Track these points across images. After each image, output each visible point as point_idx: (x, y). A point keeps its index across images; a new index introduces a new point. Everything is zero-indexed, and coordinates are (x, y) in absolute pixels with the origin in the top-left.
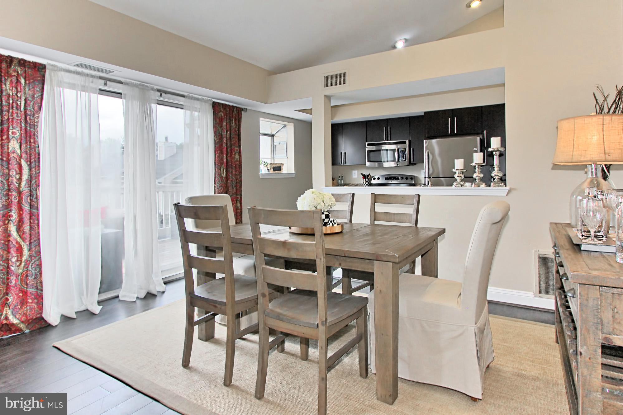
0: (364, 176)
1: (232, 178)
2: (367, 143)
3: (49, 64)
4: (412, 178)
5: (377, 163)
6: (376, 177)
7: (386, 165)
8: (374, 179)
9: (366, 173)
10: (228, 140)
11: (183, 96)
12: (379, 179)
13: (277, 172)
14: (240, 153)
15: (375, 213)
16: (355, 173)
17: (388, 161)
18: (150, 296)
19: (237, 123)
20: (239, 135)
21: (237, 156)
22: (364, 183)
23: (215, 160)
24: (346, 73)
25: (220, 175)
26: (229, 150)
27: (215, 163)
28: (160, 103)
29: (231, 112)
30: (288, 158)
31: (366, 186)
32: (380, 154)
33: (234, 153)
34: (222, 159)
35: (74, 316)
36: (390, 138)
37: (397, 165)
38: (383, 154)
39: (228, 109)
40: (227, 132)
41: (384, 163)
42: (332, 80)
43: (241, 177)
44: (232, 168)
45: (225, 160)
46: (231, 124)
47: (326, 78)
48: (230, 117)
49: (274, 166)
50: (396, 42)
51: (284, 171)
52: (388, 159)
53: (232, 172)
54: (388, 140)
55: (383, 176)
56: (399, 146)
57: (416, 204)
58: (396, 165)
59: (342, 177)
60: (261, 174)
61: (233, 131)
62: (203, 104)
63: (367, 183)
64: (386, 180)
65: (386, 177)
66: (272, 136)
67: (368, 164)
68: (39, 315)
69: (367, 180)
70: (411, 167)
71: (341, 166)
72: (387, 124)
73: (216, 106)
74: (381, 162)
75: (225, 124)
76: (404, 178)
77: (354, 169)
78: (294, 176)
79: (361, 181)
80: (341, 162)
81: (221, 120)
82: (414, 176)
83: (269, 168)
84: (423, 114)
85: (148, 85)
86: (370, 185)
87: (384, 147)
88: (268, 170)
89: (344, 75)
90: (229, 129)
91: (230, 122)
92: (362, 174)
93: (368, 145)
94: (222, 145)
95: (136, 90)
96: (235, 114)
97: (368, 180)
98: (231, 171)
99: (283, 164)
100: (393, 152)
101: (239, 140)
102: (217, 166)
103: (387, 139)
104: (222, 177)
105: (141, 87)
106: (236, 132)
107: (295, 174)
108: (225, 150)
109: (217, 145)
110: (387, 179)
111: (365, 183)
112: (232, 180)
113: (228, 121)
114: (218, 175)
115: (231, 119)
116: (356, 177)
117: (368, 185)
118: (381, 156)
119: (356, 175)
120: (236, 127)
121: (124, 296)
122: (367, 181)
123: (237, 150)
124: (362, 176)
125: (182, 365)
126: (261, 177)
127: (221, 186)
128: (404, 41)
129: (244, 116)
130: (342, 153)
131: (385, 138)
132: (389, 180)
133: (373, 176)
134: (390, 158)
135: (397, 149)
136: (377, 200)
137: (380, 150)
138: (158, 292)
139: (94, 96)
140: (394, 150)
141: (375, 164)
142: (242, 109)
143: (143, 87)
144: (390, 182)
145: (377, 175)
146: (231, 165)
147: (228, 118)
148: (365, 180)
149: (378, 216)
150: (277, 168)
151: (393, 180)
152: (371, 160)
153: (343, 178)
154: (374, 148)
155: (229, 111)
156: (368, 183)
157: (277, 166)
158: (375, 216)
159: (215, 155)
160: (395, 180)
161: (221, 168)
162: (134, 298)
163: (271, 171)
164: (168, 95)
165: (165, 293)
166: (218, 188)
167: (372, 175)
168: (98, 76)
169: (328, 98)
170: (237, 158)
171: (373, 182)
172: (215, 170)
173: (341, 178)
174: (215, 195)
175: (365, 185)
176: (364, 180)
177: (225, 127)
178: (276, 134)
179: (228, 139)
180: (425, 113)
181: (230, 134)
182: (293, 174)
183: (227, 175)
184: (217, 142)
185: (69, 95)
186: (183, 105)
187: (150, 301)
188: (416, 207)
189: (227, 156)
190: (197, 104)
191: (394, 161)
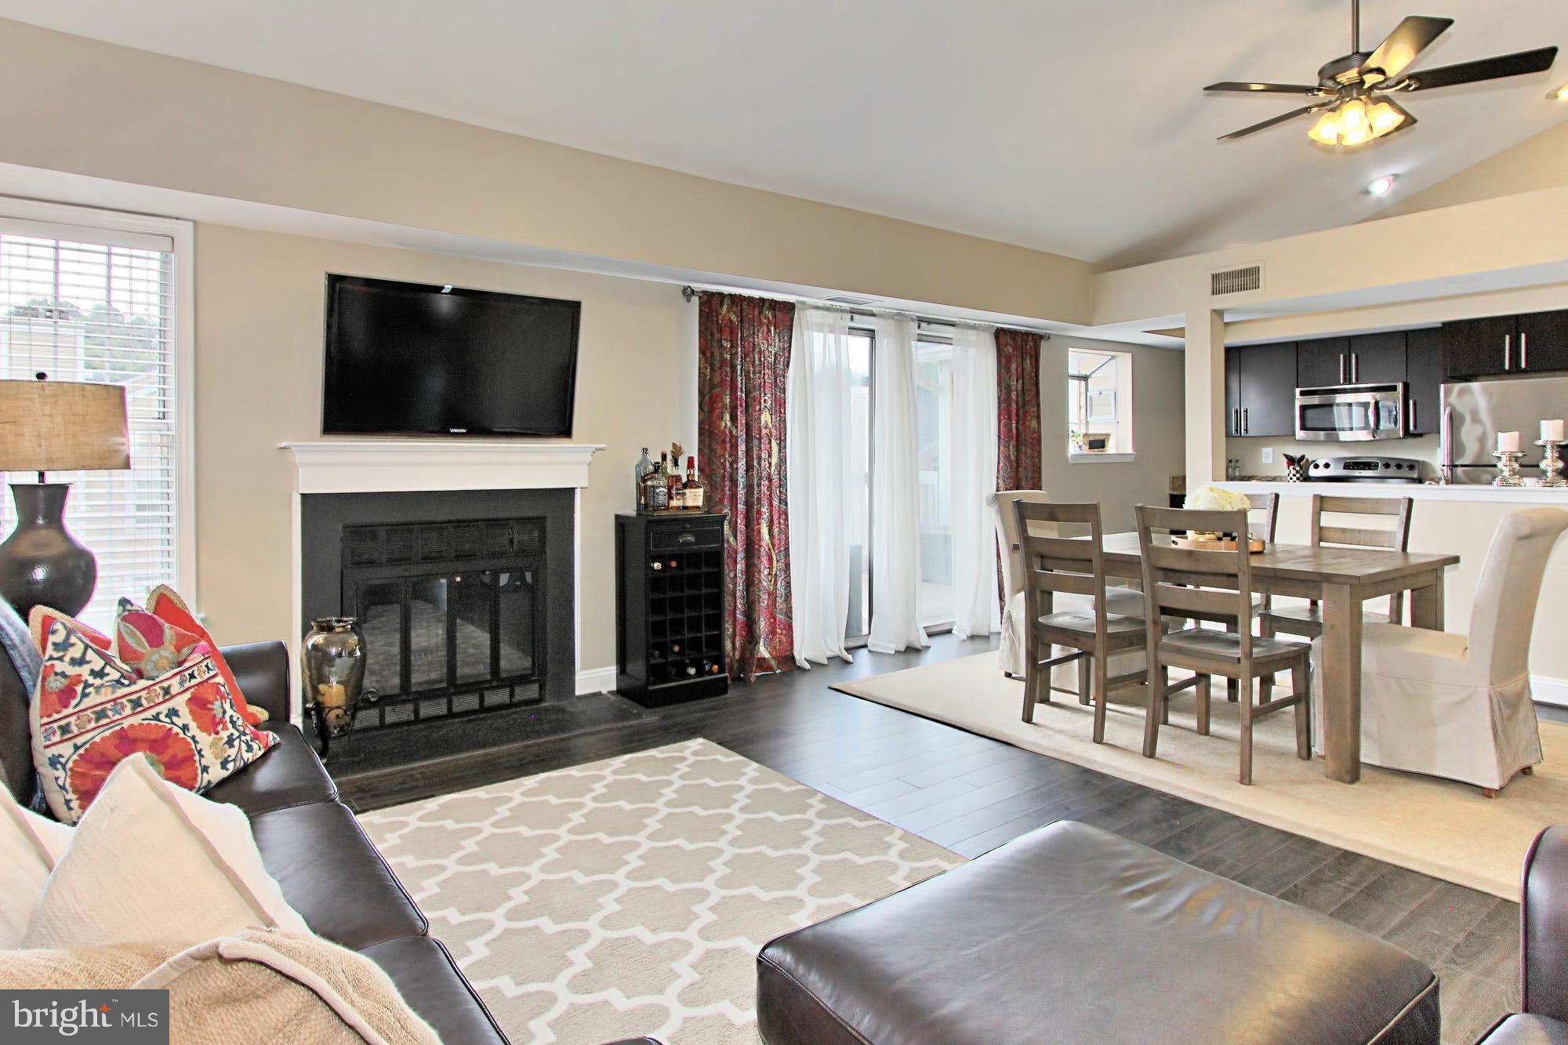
0: (1291, 461)
1: (1025, 462)
2: (1298, 390)
3: (798, 301)
4: (1412, 465)
5: (1322, 433)
6: (1321, 463)
7: (1344, 436)
8: (1316, 466)
9: (1296, 453)
10: (1020, 396)
11: (953, 325)
12: (1327, 466)
13: (1095, 451)
14: (1038, 417)
15: (1321, 528)
16: (1267, 454)
17: (1351, 429)
18: (912, 651)
19: (1034, 364)
20: (1037, 384)
21: (1034, 423)
22: (1291, 475)
23: (999, 432)
24: (1259, 267)
25: (1007, 457)
26: (1021, 413)
27: (999, 437)
28: (921, 339)
29: (1024, 344)
30: (1118, 422)
31: (1294, 481)
32: (1332, 412)
33: (1029, 418)
34: (1011, 430)
35: (826, 662)
36: (1357, 379)
37: (1374, 437)
38: (1338, 412)
39: (1019, 340)
40: (1017, 380)
41: (1341, 433)
42: (1229, 282)
43: (1040, 461)
44: (1026, 445)
45: (1014, 431)
46: (1024, 366)
47: (1216, 278)
48: (1022, 353)
49: (1091, 439)
50: (1371, 182)
51: (1110, 448)
52: (1351, 423)
53: (1026, 453)
54: (1350, 384)
55: (1339, 460)
56: (1378, 395)
57: (1405, 514)
58: (1370, 438)
59: (1237, 461)
60: (1072, 455)
61: (1027, 377)
62: (982, 333)
63: (1298, 475)
64: (1344, 468)
65: (1346, 463)
66: (1085, 378)
67: (1300, 434)
68: (788, 653)
69: (1298, 468)
70: (1410, 441)
71: (1234, 439)
72: (1349, 348)
73: (1000, 335)
74: (1335, 429)
75: (1014, 366)
76: (1393, 464)
77: (1266, 445)
78: (1131, 460)
79: (1284, 469)
80: (1237, 430)
81: (1009, 359)
82: (1418, 461)
83: (1081, 444)
84: (1440, 325)
85: (906, 313)
86: (1307, 479)
87: (1340, 398)
88: (1080, 447)
89: (1254, 272)
90: (1021, 376)
91: (1022, 362)
92: (1286, 456)
93: (1302, 393)
94: (1009, 405)
95: (892, 322)
96: (1031, 347)
97: (1301, 469)
98: (1024, 450)
99: (1108, 435)
100: (1363, 409)
101: (1038, 393)
102: (1002, 442)
103: (1347, 380)
104: (1011, 462)
105: (897, 317)
106: (1032, 379)
107: (1134, 456)
108: (1014, 412)
109: (1002, 405)
110: (1347, 466)
111: (1294, 475)
112: (1025, 468)
113: (1020, 360)
114: (1005, 457)
115: (1024, 356)
116: (1270, 461)
117: (1301, 478)
118: (1333, 415)
119: (1271, 458)
120: (1032, 371)
121: (874, 645)
122: (1297, 472)
123: (1034, 412)
124: (1285, 460)
125: (1023, 720)
126: (1070, 462)
127: (1011, 478)
128: (1391, 178)
129: (1045, 348)
130: (1237, 412)
131: (1345, 379)
132: (1353, 469)
133: (1313, 461)
134: (1358, 421)
135: (1372, 402)
136: (1326, 506)
137: (1331, 405)
138: (922, 646)
139: (843, 338)
140: (1366, 405)
141: (1318, 435)
142: (1041, 337)
143: (900, 317)
144: (1357, 473)
145: (1324, 457)
146: (1025, 440)
147: (1019, 354)
148: (1294, 469)
149: (1326, 534)
150: (1098, 444)
151: (1365, 469)
152: (1309, 425)
153: (1240, 464)
154: (1315, 400)
155: (1020, 343)
156: (1301, 475)
157: (1097, 438)
158: (1320, 534)
159: (999, 422)
160: (1370, 469)
161: (1009, 446)
162: (892, 649)
163: (1086, 450)
164: (933, 326)
165: (931, 649)
166: (1004, 481)
167: (1309, 457)
168: (848, 309)
169: (1218, 313)
170: (1034, 428)
171: (1312, 472)
172: (999, 448)
173: (1233, 464)
174: (998, 493)
175: (1294, 478)
176: (1291, 467)
177: (1014, 372)
178: (1093, 375)
179: (1019, 393)
180: (1445, 324)
181: (1023, 382)
182: (1130, 456)
183: (1017, 457)
184: (1002, 399)
185: (817, 338)
186: (951, 339)
187: (912, 657)
188: (1404, 520)
189: (1017, 423)
190: (972, 335)
191: (1366, 427)
